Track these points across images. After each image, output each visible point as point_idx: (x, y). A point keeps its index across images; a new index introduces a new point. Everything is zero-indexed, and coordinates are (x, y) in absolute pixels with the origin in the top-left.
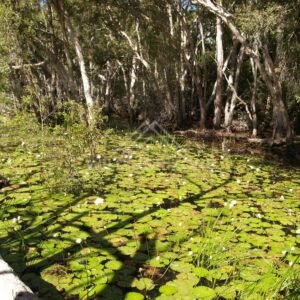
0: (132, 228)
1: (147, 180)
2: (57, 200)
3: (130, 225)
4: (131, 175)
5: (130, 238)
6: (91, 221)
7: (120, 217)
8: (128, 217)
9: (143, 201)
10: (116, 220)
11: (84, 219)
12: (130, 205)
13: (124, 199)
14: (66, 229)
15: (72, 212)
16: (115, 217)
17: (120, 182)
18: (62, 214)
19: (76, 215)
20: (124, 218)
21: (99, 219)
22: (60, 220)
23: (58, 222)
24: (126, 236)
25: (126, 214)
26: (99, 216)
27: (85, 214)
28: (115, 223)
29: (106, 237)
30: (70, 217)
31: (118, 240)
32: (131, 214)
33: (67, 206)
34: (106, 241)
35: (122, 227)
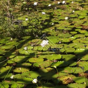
0: (77, 66)
1: (81, 22)
2: (4, 45)
3: (75, 64)
4: (66, 18)
5: (77, 75)
6: (38, 62)
7: (64, 56)
8: (71, 56)
9: (82, 41)
10: (61, 60)
11: (31, 60)
12: (71, 45)
13: (64, 40)
14: (17, 70)
15: (19, 54)
16: (60, 56)
17: (57, 25)
18: (11, 57)
19: (24, 57)
20: (68, 58)
21: (45, 60)
22: (10, 62)
23: (8, 65)
24: (73, 74)
25: (69, 53)
26: (44, 57)
27: (32, 55)
28: (61, 62)
29: (56, 76)
30: (18, 59)
31: (66, 78)
32: (73, 53)
33: (14, 49)
34: (56, 79)
35: (68, 66)
